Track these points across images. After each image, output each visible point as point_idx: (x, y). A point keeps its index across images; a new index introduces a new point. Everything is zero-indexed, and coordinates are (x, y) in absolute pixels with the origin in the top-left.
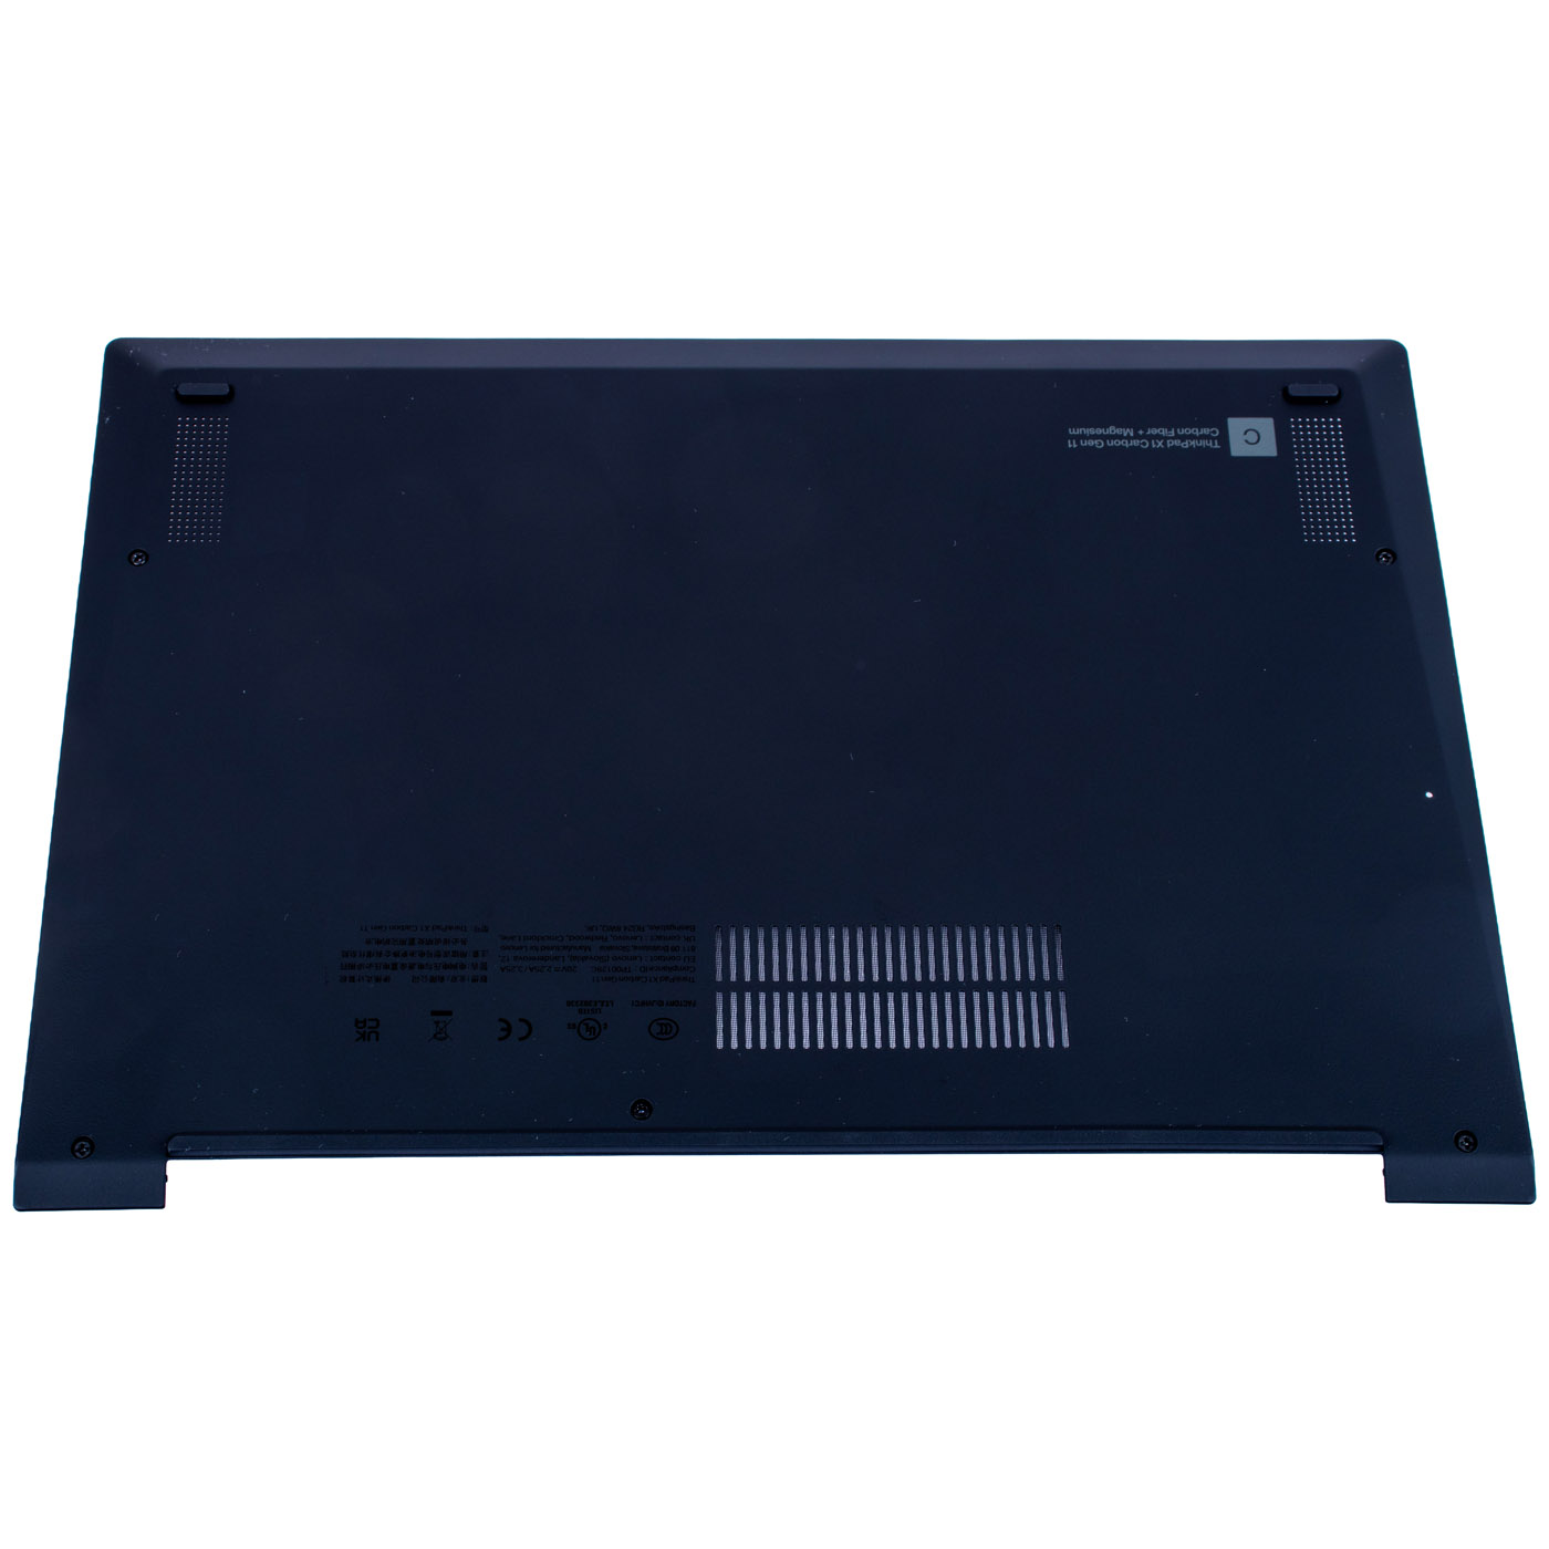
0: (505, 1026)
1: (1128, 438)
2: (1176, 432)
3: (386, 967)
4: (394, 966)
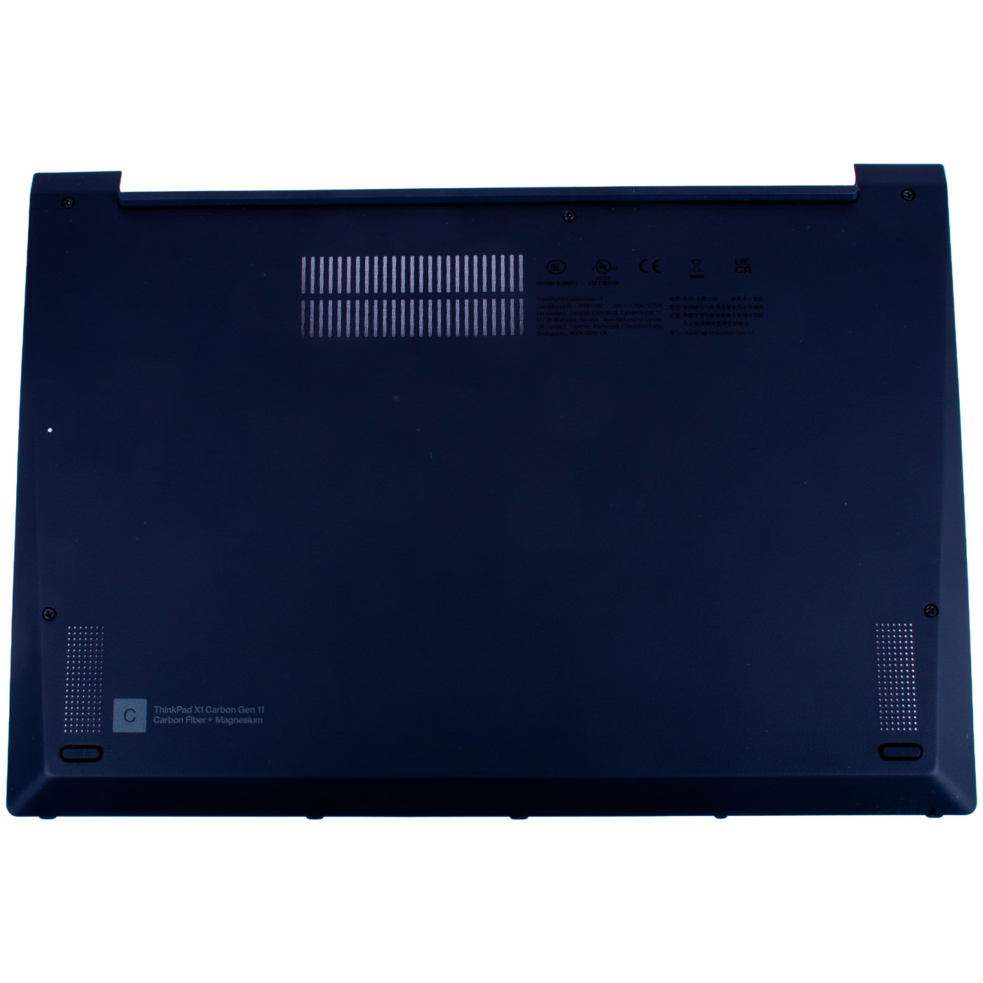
0: (657, 269)
1: (219, 715)
2: (185, 720)
3: (734, 307)
4: (729, 307)
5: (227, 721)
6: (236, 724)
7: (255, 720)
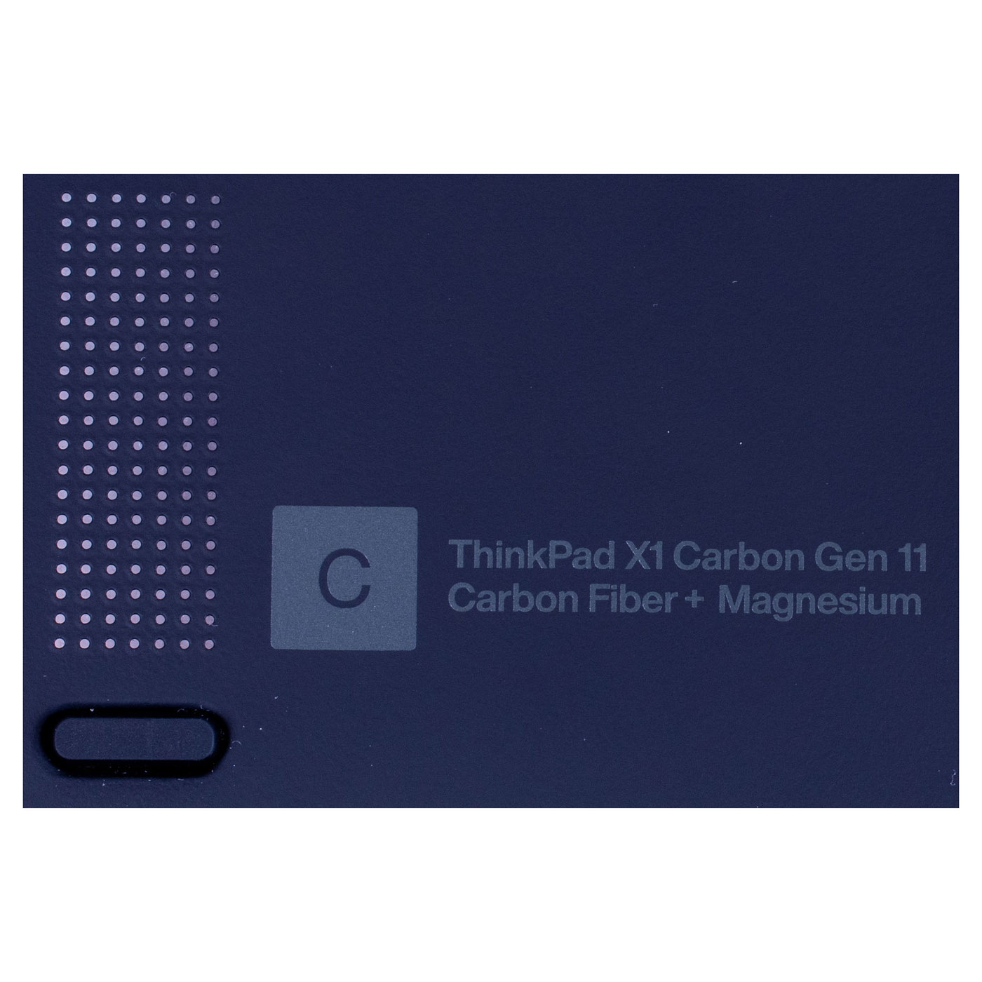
1: (734, 578)
2: (584, 602)
5: (768, 603)
6: (804, 619)
7: (890, 603)
